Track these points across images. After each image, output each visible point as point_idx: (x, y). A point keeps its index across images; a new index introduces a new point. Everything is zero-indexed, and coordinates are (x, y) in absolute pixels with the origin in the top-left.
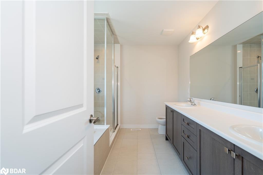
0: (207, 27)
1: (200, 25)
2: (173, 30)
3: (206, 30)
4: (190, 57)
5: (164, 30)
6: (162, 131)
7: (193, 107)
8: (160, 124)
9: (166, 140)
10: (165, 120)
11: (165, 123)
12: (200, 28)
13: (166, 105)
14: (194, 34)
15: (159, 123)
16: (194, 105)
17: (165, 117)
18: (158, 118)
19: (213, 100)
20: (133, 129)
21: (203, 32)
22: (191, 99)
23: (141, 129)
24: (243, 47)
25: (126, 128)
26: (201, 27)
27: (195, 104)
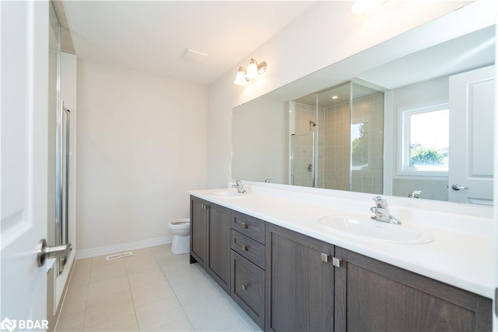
0: (264, 65)
1: (254, 59)
2: (206, 55)
3: (262, 69)
4: (233, 109)
5: (190, 50)
6: (181, 246)
7: (242, 197)
8: (176, 234)
9: (191, 263)
10: (189, 224)
11: (188, 231)
12: (253, 62)
13: (191, 195)
14: (242, 71)
15: (172, 233)
16: (243, 192)
17: (189, 220)
18: (171, 223)
19: (269, 182)
20: (110, 256)
21: (258, 71)
22: (239, 182)
23: (133, 251)
24: (296, 106)
25: (92, 258)
26: (255, 62)
27: (245, 191)
